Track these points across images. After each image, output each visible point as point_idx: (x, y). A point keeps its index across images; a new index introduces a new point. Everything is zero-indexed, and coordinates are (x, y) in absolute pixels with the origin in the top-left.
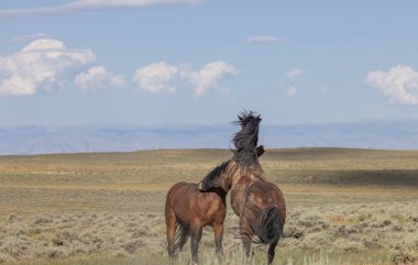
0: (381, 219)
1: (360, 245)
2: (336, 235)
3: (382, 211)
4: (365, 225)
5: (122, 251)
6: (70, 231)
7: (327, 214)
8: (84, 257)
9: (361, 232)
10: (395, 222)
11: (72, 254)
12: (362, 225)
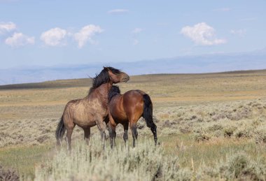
0: (190, 115)
1: (178, 131)
2: (164, 126)
3: (191, 110)
4: (181, 119)
5: (36, 142)
6: (5, 131)
7: (159, 114)
8: (13, 147)
9: (179, 123)
10: (199, 117)
11: (6, 145)
12: (180, 119)
